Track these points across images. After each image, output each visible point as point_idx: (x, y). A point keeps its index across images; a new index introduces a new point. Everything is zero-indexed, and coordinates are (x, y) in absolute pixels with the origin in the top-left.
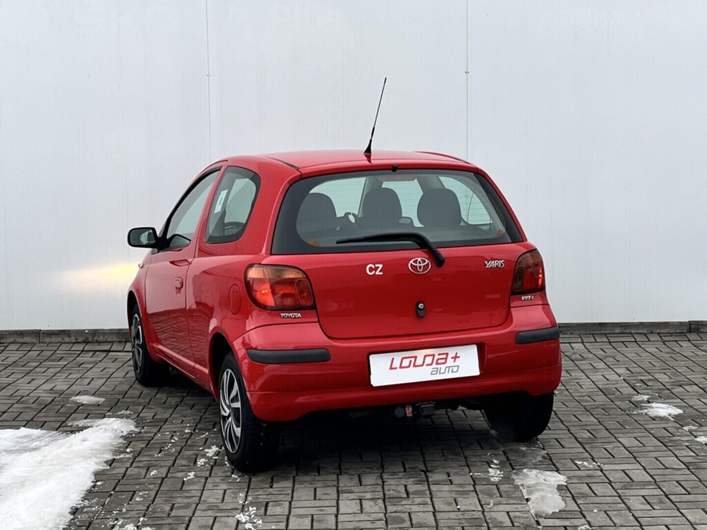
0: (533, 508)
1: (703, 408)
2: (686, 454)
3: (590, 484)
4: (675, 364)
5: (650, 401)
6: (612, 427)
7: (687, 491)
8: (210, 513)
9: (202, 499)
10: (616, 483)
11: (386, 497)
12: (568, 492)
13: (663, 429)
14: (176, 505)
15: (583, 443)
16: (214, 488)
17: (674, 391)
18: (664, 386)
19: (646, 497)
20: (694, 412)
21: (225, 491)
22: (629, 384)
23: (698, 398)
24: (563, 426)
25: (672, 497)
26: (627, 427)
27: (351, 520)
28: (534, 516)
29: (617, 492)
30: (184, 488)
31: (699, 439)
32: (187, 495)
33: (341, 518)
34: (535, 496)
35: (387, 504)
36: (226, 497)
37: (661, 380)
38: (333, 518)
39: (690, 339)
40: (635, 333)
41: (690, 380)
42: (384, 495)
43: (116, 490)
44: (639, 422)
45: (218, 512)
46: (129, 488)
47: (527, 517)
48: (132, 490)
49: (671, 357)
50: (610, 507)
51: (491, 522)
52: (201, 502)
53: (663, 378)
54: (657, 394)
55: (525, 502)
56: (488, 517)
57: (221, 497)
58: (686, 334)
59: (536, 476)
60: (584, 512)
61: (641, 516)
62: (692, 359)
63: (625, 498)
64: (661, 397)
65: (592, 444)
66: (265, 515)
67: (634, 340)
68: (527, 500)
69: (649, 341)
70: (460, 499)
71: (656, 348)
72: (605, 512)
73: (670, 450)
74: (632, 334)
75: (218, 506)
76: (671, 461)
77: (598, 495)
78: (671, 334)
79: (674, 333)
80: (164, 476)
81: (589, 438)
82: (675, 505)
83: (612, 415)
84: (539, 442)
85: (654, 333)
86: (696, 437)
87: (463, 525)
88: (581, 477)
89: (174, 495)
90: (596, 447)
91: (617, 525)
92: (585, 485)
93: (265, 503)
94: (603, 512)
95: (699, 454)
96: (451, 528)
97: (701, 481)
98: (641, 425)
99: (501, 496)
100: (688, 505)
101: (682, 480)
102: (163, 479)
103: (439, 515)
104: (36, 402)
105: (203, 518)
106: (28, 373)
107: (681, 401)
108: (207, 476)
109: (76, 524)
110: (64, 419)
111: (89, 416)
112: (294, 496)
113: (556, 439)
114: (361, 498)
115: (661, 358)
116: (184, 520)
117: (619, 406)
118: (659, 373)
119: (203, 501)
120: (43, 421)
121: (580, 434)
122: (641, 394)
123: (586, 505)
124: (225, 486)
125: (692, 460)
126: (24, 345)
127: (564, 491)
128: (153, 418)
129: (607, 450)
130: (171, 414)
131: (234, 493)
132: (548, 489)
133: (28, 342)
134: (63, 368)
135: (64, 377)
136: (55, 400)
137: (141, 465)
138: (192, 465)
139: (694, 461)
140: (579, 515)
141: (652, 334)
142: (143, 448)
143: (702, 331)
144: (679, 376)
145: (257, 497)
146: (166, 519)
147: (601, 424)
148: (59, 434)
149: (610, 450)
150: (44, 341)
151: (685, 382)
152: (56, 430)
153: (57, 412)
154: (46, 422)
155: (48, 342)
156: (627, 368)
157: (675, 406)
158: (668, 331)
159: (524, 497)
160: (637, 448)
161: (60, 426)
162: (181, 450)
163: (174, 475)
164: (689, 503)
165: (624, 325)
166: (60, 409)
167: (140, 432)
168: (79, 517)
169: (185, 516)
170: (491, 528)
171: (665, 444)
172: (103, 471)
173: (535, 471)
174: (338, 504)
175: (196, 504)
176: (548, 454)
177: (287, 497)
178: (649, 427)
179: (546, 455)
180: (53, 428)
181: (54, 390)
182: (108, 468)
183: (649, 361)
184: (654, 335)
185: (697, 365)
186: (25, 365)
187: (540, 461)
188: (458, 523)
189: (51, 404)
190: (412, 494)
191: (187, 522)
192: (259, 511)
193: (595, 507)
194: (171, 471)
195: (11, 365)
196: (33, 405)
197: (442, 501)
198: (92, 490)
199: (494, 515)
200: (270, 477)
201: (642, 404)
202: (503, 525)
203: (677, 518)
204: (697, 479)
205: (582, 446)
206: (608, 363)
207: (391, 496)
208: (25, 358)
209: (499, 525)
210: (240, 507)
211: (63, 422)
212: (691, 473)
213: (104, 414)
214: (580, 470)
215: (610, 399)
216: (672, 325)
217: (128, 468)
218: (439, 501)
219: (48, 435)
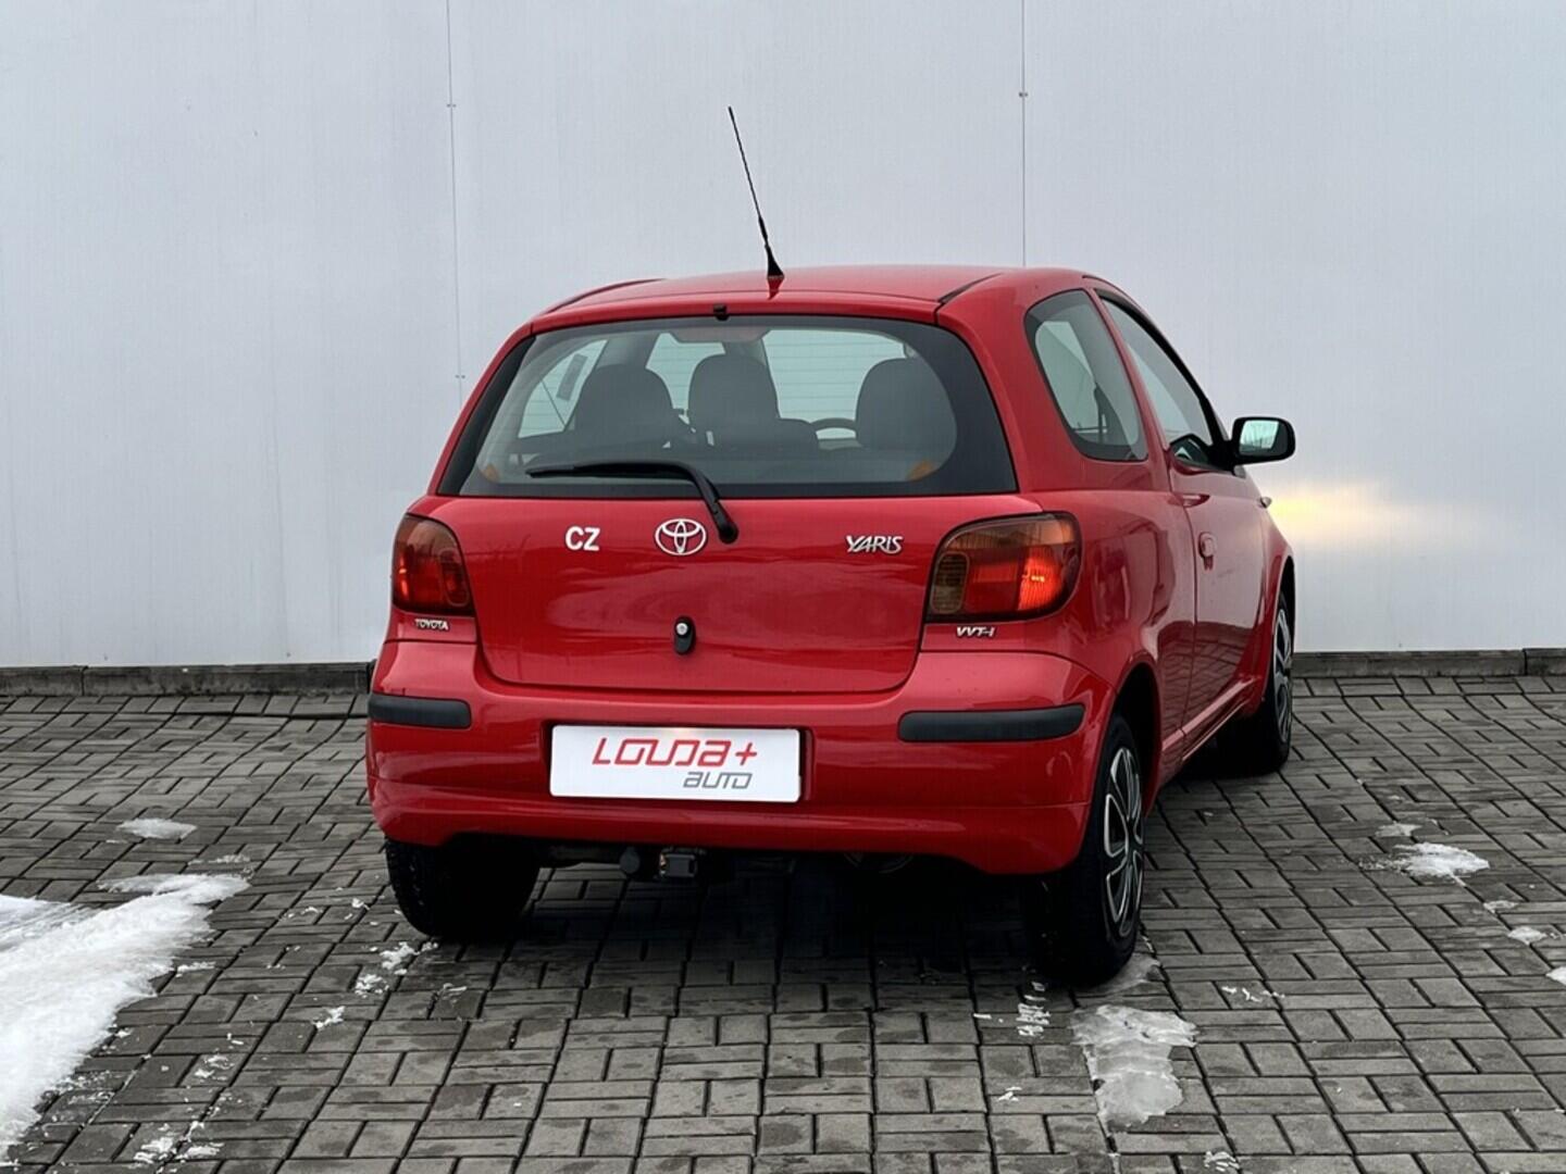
0: (1105, 1106)
1: (1536, 857)
2: (1482, 971)
3: (1248, 1045)
4: (1485, 748)
5: (1417, 837)
6: (1320, 901)
7: (1473, 1064)
8: (355, 1111)
9: (346, 1076)
10: (1310, 1042)
11: (770, 1074)
12: (1195, 1066)
13: (1436, 908)
14: (282, 1090)
15: (1245, 942)
16: (381, 1048)
17: (1475, 813)
18: (1454, 801)
19: (1375, 1080)
20: (1515, 865)
21: (404, 1054)
22: (1374, 797)
23: (1528, 831)
24: (1209, 899)
25: (1439, 1081)
26: (1355, 902)
27: (675, 1133)
28: (1105, 1127)
29: (1309, 1066)
30: (312, 1048)
31: (1517, 934)
32: (314, 1064)
33: (654, 1127)
34: (1115, 1075)
35: (768, 1092)
36: (400, 1072)
37: (1448, 788)
38: (635, 1127)
39: (1526, 690)
40: (1401, 676)
41: (1516, 789)
42: (766, 1068)
43: (156, 1052)
44: (1385, 890)
45: (373, 1110)
46: (188, 1046)
47: (1089, 1130)
48: (193, 1051)
49: (1478, 732)
50: (1286, 1104)
51: (1000, 1142)
52: (343, 1083)
53: (1454, 782)
54: (1435, 822)
55: (1090, 1091)
56: (996, 1128)
57: (389, 1071)
58: (1517, 678)
59: (1126, 1023)
60: (1223, 1118)
61: (1357, 1128)
62: (1525, 738)
63: (1325, 1082)
64: (1442, 828)
65: (1267, 944)
66: (481, 1118)
67: (1398, 692)
68: (1096, 1085)
69: (1433, 694)
70: (939, 1081)
71: (1448, 711)
72: (1274, 1116)
73: (1447, 961)
74: (1394, 678)
75: (378, 1094)
76: (1446, 988)
77: (1264, 1073)
78: (1482, 679)
79: (1488, 676)
80: (274, 1016)
81: (1264, 929)
82: (1443, 1102)
83: (1326, 871)
84: (1145, 939)
85: (1444, 676)
86: (1510, 928)
87: (935, 1148)
88: (1228, 1026)
89: (285, 1066)
90: (1276, 952)
91: (1297, 1152)
92: (1238, 1048)
93: (487, 1087)
94: (1269, 1118)
95: (1513, 973)
96: (905, 1156)
97: (1509, 1040)
98: (1389, 898)
99: (1037, 1075)
100: (1472, 1101)
101: (1465, 1035)
102: (271, 1023)
103: (882, 1124)
104: (40, 834)
105: (336, 1124)
106: (43, 766)
107: (1488, 839)
108: (372, 1017)
109: (43, 1135)
110: (94, 873)
111: (151, 867)
112: (558, 1070)
113: (1187, 931)
114: (710, 1077)
115: (1454, 736)
116: (291, 1130)
117: (1346, 850)
118: (1446, 770)
119: (347, 1080)
120: (45, 879)
121: (1245, 919)
122: (1398, 821)
123: (1232, 1099)
124: (405, 1044)
125: (1494, 985)
126: (49, 700)
127: (1184, 1063)
128: (290, 873)
129: (1299, 959)
130: (333, 865)
131: (423, 1061)
132: (1148, 1057)
133: (59, 693)
134: (122, 753)
135: (119, 774)
136: (84, 829)
137: (228, 988)
138: (344, 989)
139: (1498, 989)
140: (1212, 1125)
141: (1440, 679)
142: (245, 947)
143: (1553, 671)
144: (1490, 777)
145: (472, 1073)
146: (252, 1126)
147: (1297, 895)
148: (74, 911)
149: (1306, 961)
150: (93, 692)
151: (1502, 793)
152: (70, 900)
153: (81, 858)
154: (51, 880)
155: (101, 693)
156: (1374, 759)
157: (1473, 851)
158: (1475, 671)
159: (1090, 1077)
160: (1371, 955)
161: (80, 892)
162: (329, 953)
163: (296, 1015)
164: (1474, 1096)
165: (1378, 657)
166: (89, 851)
167: (252, 908)
168: (55, 1119)
169: (296, 1120)
170: (998, 1157)
171: (1438, 945)
172: (140, 1002)
173: (1124, 1012)
174: (654, 1090)
175: (329, 1088)
176: (1161, 968)
177: (541, 1072)
178: (1405, 903)
179: (1157, 971)
180: (65, 896)
181: (89, 806)
182: (155, 995)
183: (1426, 741)
184: (1446, 680)
185: (1534, 752)
186: (41, 746)
187: (1141, 985)
188: (925, 1142)
189: (74, 838)
190: (831, 1069)
191: (295, 1134)
192: (468, 1108)
193: (1253, 1104)
194: (292, 1005)
195: (10, 745)
196: (34, 839)
197: (896, 1087)
198: (102, 1051)
199: (1011, 1123)
200: (513, 1022)
201: (1398, 846)
202: (1028, 1150)
203: (1443, 1134)
204: (1502, 1035)
205: (1245, 948)
206: (1333, 748)
207: (780, 1073)
208: (44, 729)
209: (1019, 1150)
210: (428, 1097)
211: (91, 881)
212: (1488, 1019)
213: (186, 863)
214: (1231, 1009)
215: (1325, 832)
216: (1486, 658)
217: (197, 996)
218: (889, 1086)
219: (49, 913)
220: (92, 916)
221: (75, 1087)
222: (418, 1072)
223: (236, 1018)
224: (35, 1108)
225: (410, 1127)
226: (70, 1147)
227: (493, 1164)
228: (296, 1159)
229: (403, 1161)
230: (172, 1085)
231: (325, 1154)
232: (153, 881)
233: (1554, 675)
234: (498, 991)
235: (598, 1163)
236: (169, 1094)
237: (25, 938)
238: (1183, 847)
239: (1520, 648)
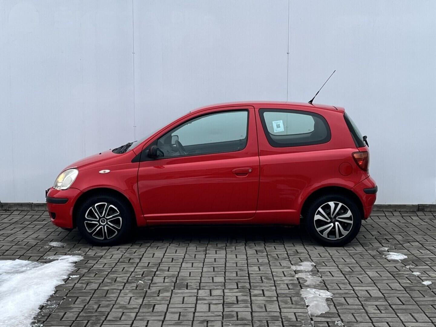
0: (310, 311)
1: (420, 256)
2: (405, 282)
3: (346, 298)
4: (407, 229)
5: (389, 251)
6: (364, 265)
7: (402, 303)
8: (121, 310)
9: (117, 302)
10: (361, 297)
11: (225, 303)
12: (332, 302)
13: (394, 267)
14: (101, 305)
15: (345, 274)
16: (125, 296)
17: (404, 245)
18: (399, 242)
19: (378, 306)
20: (414, 258)
21: (131, 297)
22: (378, 241)
23: (418, 249)
24: (335, 264)
25: (394, 307)
26: (372, 265)
27: (202, 315)
28: (310, 315)
29: (361, 303)
30: (107, 296)
31: (414, 273)
32: (108, 299)
33: (196, 314)
34: (312, 304)
35: (225, 307)
36: (131, 301)
37: (397, 239)
38: (192, 314)
39: (418, 215)
40: (386, 211)
41: (415, 239)
42: (224, 302)
43: (67, 296)
44: (380, 263)
45: (125, 310)
46: (75, 295)
47: (306, 316)
48: (77, 296)
49: (405, 225)
50: (355, 311)
51: (284, 319)
52: (116, 304)
53: (399, 238)
54: (394, 247)
55: (306, 307)
56: (283, 315)
57: (128, 301)
58: (416, 212)
59: (315, 293)
60: (339, 314)
61: (373, 317)
62: (418, 227)
63: (365, 307)
64: (396, 249)
65: (350, 275)
66: (153, 312)
67: (384, 215)
68: (307, 306)
69: (394, 216)
70: (267, 305)
71: (398, 220)
72: (352, 314)
73: (396, 279)
74: (383, 211)
75: (126, 306)
76: (396, 285)
77: (350, 304)
78: (407, 212)
79: (408, 211)
80: (96, 288)
81: (349, 271)
82: (395, 311)
83: (365, 258)
84: (319, 273)
85: (397, 211)
86: (413, 272)
87: (267, 320)
88: (340, 293)
89: (101, 300)
90: (353, 277)
91: (358, 322)
92: (343, 298)
93: (153, 305)
94: (351, 314)
95: (413, 282)
96: (260, 321)
97: (412, 297)
98: (381, 265)
99: (292, 304)
100: (402, 311)
101: (400, 296)
102: (96, 290)
103: (254, 314)
104: (27, 245)
105: (116, 313)
106: (23, 228)
107: (407, 251)
108: (122, 289)
109: (42, 314)
110: (42, 255)
111: (57, 254)
112: (171, 301)
113: (329, 272)
114: (210, 303)
115: (399, 226)
116: (105, 314)
117: (370, 253)
118: (397, 234)
119: (117, 303)
120: (29, 256)
121: (344, 269)
122: (384, 247)
123: (342, 310)
124: (131, 295)
125: (408, 285)
126: (23, 211)
127: (329, 302)
128: (94, 255)
129: (358, 279)
130: (105, 254)
131: (136, 299)
132: (320, 300)
133: (25, 210)
134: (44, 225)
135: (44, 231)
136: (38, 244)
137: (83, 282)
138: (113, 282)
139: (409, 286)
140: (337, 315)
141: (396, 212)
142: (86, 272)
143: (426, 210)
144: (408, 236)
145: (149, 302)
146: (95, 313)
147: (358, 264)
148: (38, 264)
149: (360, 279)
150: (35, 210)
151: (411, 240)
152: (37, 261)
153: (38, 251)
154: (31, 256)
155: (37, 210)
156: (378, 232)
157: (404, 254)
158: (405, 210)
159: (306, 304)
160: (377, 278)
161: (39, 259)
162: (108, 274)
163: (102, 288)
164: (403, 310)
165: (379, 206)
166: (40, 249)
167: (86, 263)
168: (44, 311)
169: (106, 312)
170: (284, 322)
171: (394, 276)
172: (61, 285)
173: (314, 290)
174: (196, 306)
175: (113, 305)
176: (323, 280)
177: (167, 302)
178: (385, 266)
179: (322, 281)
180: (35, 260)
181: (38, 238)
182: (64, 283)
183: (392, 227)
184: (397, 212)
185: (420, 230)
186: (22, 223)
187: (318, 284)
188: (265, 318)
189: (36, 246)
190: (240, 301)
191: (106, 315)
192: (150, 309)
193: (347, 311)
194: (100, 286)
195: (14, 223)
196: (25, 246)
197: (257, 306)
198: (53, 296)
199: (287, 314)
200: (158, 290)
201: (384, 253)
202: (291, 320)
203: (394, 318)
204: (410, 296)
205: (345, 276)
206: (367, 229)
207: (227, 303)
208: (23, 219)
209: (289, 320)
210: (139, 307)
211: (42, 257)
212: (406, 293)
213: (66, 252)
214: (341, 290)
215: (365, 249)
216: (408, 207)
217: (76, 284)
218: (255, 306)
219: (32, 264)
220: (44, 265)
221: (47, 304)
222: (135, 301)
223: (86, 289)
224: (39, 308)
225: (135, 314)
226: (49, 317)
227: (157, 322)
228: (107, 320)
229: (135, 321)
230: (73, 304)
231: (114, 319)
232: (58, 257)
233: (426, 211)
234: (153, 283)
235: (183, 322)
236: (72, 306)
237: (27, 270)
238: (328, 252)
239: (417, 204)
